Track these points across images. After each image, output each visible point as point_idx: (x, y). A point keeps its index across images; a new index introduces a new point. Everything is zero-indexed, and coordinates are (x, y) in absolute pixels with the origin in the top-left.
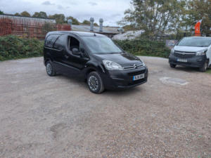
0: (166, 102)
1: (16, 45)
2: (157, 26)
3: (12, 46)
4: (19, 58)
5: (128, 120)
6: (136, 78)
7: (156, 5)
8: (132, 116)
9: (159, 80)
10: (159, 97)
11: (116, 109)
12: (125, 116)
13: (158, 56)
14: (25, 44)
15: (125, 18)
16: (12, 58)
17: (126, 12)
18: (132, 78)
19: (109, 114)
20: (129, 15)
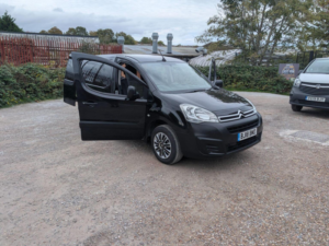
0: (303, 182)
1: (37, 79)
2: (263, 42)
3: (31, 81)
4: (42, 100)
5: (236, 224)
6: (243, 136)
7: (262, 8)
8: (242, 216)
9: (278, 136)
10: (286, 172)
11: (209, 198)
12: (228, 216)
13: (266, 91)
14: (52, 77)
15: (210, 31)
16: (32, 100)
17: (211, 22)
18: (237, 137)
19: (196, 210)
20: (216, 26)
